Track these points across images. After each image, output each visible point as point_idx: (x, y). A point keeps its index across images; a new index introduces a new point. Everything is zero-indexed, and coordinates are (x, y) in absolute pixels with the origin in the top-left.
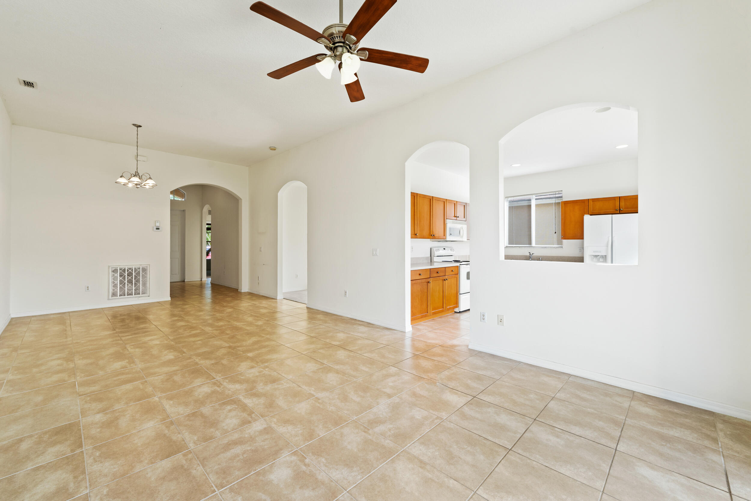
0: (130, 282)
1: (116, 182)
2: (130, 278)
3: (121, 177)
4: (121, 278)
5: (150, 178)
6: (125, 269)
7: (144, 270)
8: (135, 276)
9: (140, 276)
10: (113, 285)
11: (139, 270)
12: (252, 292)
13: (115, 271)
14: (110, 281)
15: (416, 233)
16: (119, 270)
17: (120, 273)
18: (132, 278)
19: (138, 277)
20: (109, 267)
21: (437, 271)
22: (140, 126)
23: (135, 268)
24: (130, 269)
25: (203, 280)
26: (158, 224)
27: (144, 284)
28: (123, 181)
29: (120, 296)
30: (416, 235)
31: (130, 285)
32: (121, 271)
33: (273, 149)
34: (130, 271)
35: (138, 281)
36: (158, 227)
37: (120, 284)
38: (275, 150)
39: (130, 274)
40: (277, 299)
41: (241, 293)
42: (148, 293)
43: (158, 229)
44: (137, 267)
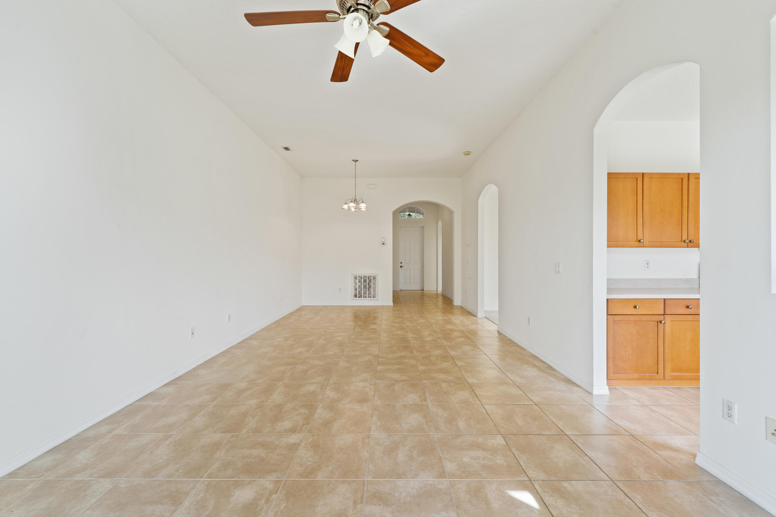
0: (365, 287)
1: (342, 208)
2: (365, 284)
3: (345, 204)
4: (359, 284)
5: (363, 202)
6: (362, 277)
7: (374, 278)
8: (368, 282)
9: (371, 283)
10: (354, 288)
11: (371, 278)
12: (463, 306)
13: (356, 278)
14: (353, 286)
15: (639, 239)
16: (358, 277)
17: (359, 280)
18: (366, 284)
19: (371, 284)
20: (352, 274)
21: (688, 305)
22: (357, 161)
23: (368, 277)
24: (365, 277)
25: (438, 290)
26: (383, 240)
27: (374, 290)
28: (346, 207)
29: (359, 297)
30: (640, 241)
31: (365, 290)
32: (359, 278)
33: (468, 154)
34: (365, 278)
35: (370, 287)
36: (384, 243)
37: (359, 288)
38: (469, 154)
39: (365, 281)
40: (476, 317)
41: (454, 305)
42: (377, 297)
43: (383, 244)
44: (370, 275)
